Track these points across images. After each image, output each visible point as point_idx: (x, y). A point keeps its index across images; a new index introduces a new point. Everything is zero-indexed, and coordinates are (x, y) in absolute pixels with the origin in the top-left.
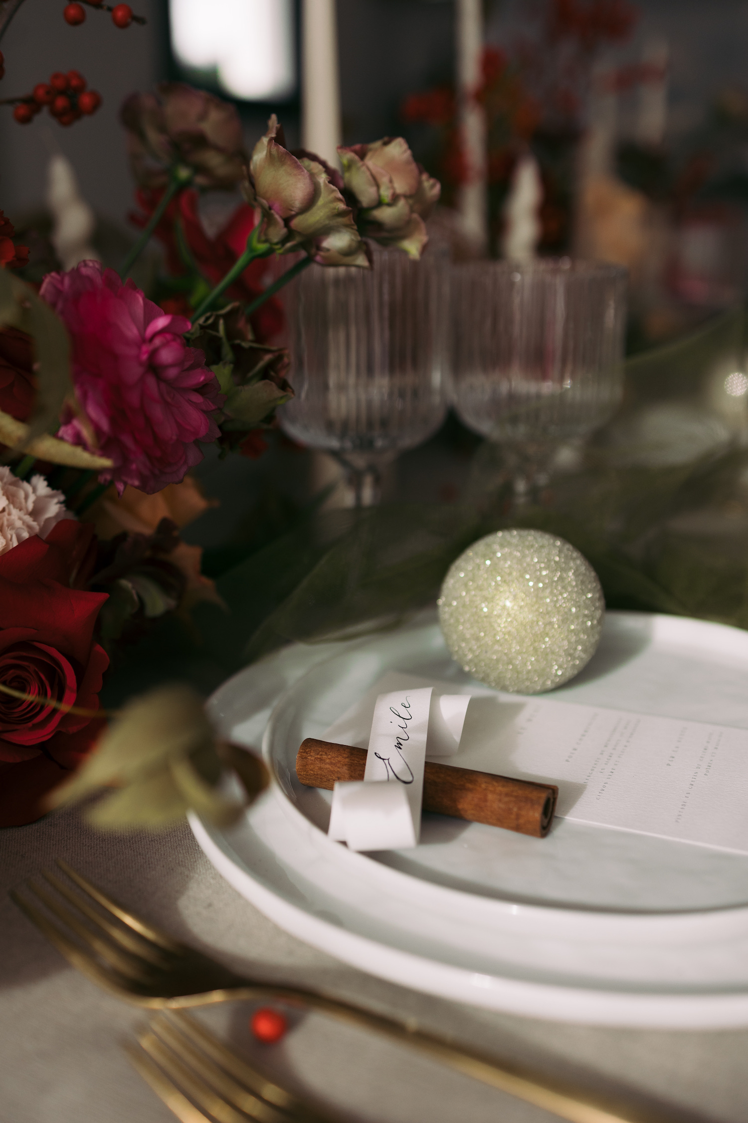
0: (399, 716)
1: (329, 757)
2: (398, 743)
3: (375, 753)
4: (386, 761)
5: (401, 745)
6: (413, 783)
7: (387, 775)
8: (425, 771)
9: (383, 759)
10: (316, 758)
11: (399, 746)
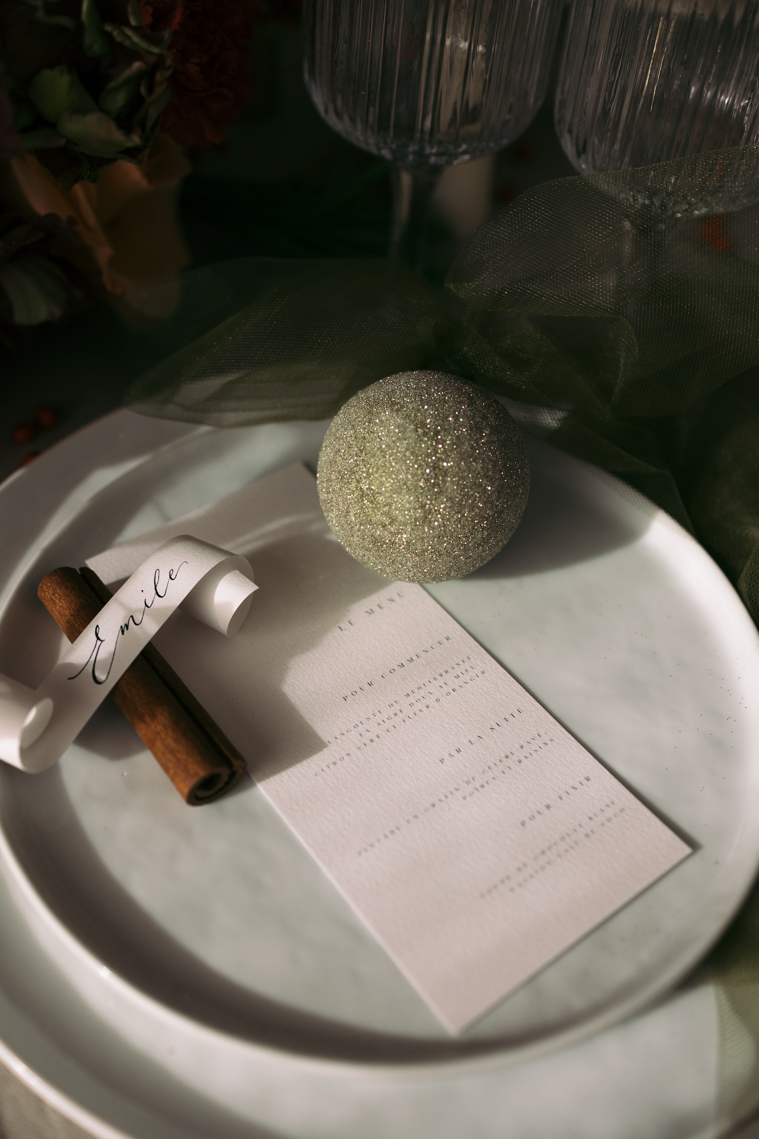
0: (156, 586)
1: (61, 604)
2: (126, 624)
3: (97, 626)
4: (99, 642)
5: (127, 629)
6: (104, 684)
7: (88, 660)
8: (123, 676)
9: (98, 638)
10: (51, 598)
11: (124, 629)
